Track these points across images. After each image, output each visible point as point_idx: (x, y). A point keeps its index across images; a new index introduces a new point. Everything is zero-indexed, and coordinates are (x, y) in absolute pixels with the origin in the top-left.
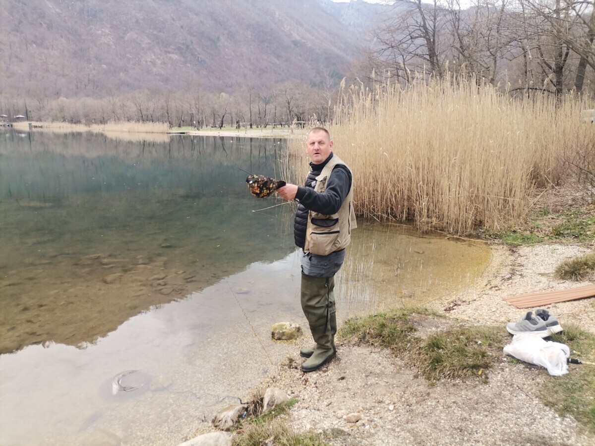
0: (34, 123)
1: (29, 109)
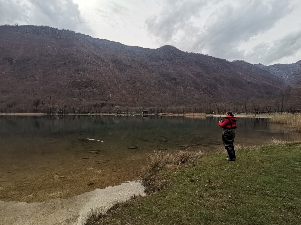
0: (163, 114)
1: (162, 110)
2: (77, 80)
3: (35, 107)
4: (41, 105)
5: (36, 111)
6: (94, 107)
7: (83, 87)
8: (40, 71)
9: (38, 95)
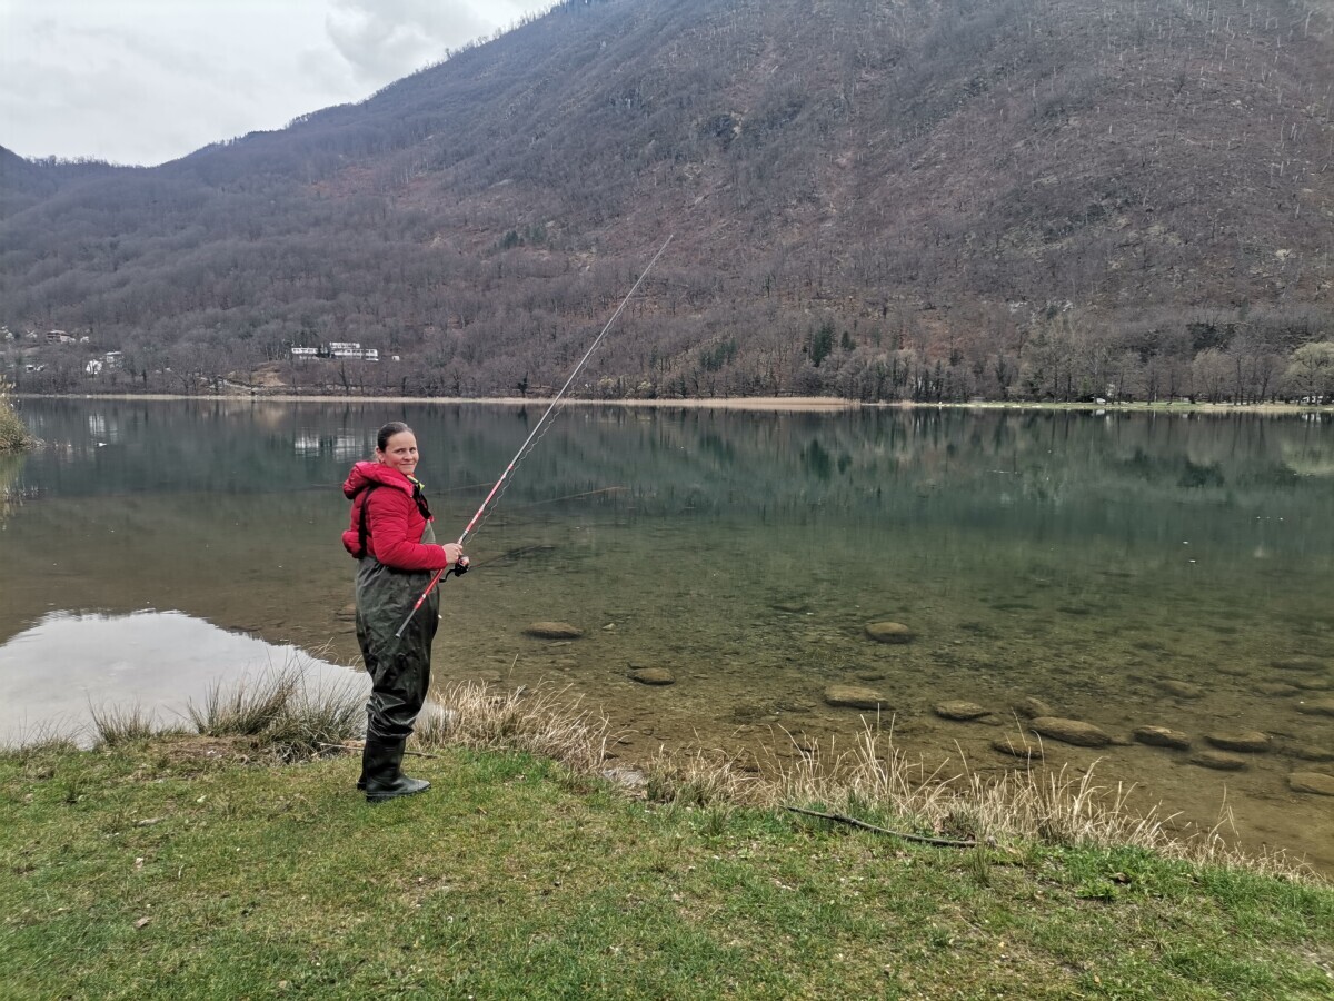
2: (1038, 175)
3: (813, 363)
4: (837, 353)
5: (812, 387)
6: (1137, 355)
7: (1078, 217)
8: (843, 161)
9: (829, 299)
